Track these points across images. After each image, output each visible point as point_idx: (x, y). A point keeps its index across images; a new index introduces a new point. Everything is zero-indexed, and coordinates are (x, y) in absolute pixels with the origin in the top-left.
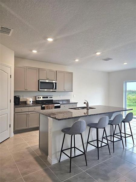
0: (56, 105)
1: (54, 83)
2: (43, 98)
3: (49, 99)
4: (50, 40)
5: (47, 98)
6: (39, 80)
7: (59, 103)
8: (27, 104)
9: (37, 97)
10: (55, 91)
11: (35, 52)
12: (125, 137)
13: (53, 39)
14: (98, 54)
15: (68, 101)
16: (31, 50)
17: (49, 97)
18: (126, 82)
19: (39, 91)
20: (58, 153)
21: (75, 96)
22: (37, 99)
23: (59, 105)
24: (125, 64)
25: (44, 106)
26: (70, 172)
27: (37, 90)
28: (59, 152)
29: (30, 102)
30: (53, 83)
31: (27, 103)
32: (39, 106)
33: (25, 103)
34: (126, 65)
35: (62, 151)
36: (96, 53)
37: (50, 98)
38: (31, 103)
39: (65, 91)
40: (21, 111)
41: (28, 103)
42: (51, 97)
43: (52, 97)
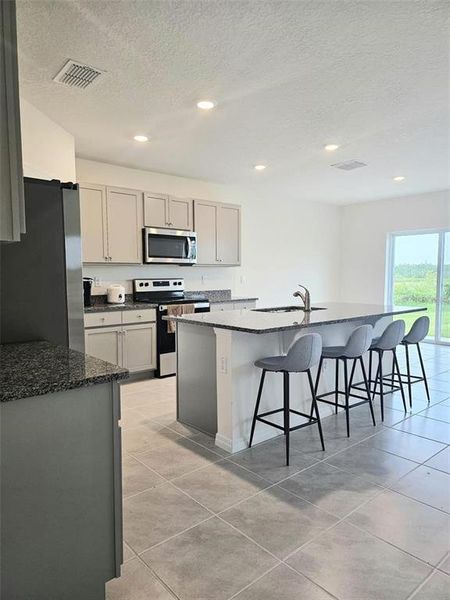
0: (197, 305)
1: (189, 240)
2: (155, 284)
3: (171, 288)
4: (206, 105)
5: (167, 284)
6: (144, 231)
7: (207, 301)
8: (111, 304)
9: (137, 283)
10: (191, 265)
11: (141, 139)
12: (409, 383)
13: (214, 103)
14: (331, 148)
15: (227, 293)
16: (131, 135)
17: (172, 283)
18: (393, 236)
19: (145, 262)
20: (245, 424)
21: (244, 278)
22: (139, 289)
23: (206, 305)
24: (396, 179)
25: (165, 307)
26: (288, 464)
27: (140, 261)
28: (247, 421)
29: (120, 296)
30: (186, 238)
31: (111, 300)
32: (150, 308)
33: (104, 301)
34: (400, 182)
35: (256, 417)
36: (325, 145)
37: (175, 284)
38: (123, 300)
39: (219, 265)
40: (101, 324)
41: (114, 298)
42: (178, 281)
43: (180, 284)
